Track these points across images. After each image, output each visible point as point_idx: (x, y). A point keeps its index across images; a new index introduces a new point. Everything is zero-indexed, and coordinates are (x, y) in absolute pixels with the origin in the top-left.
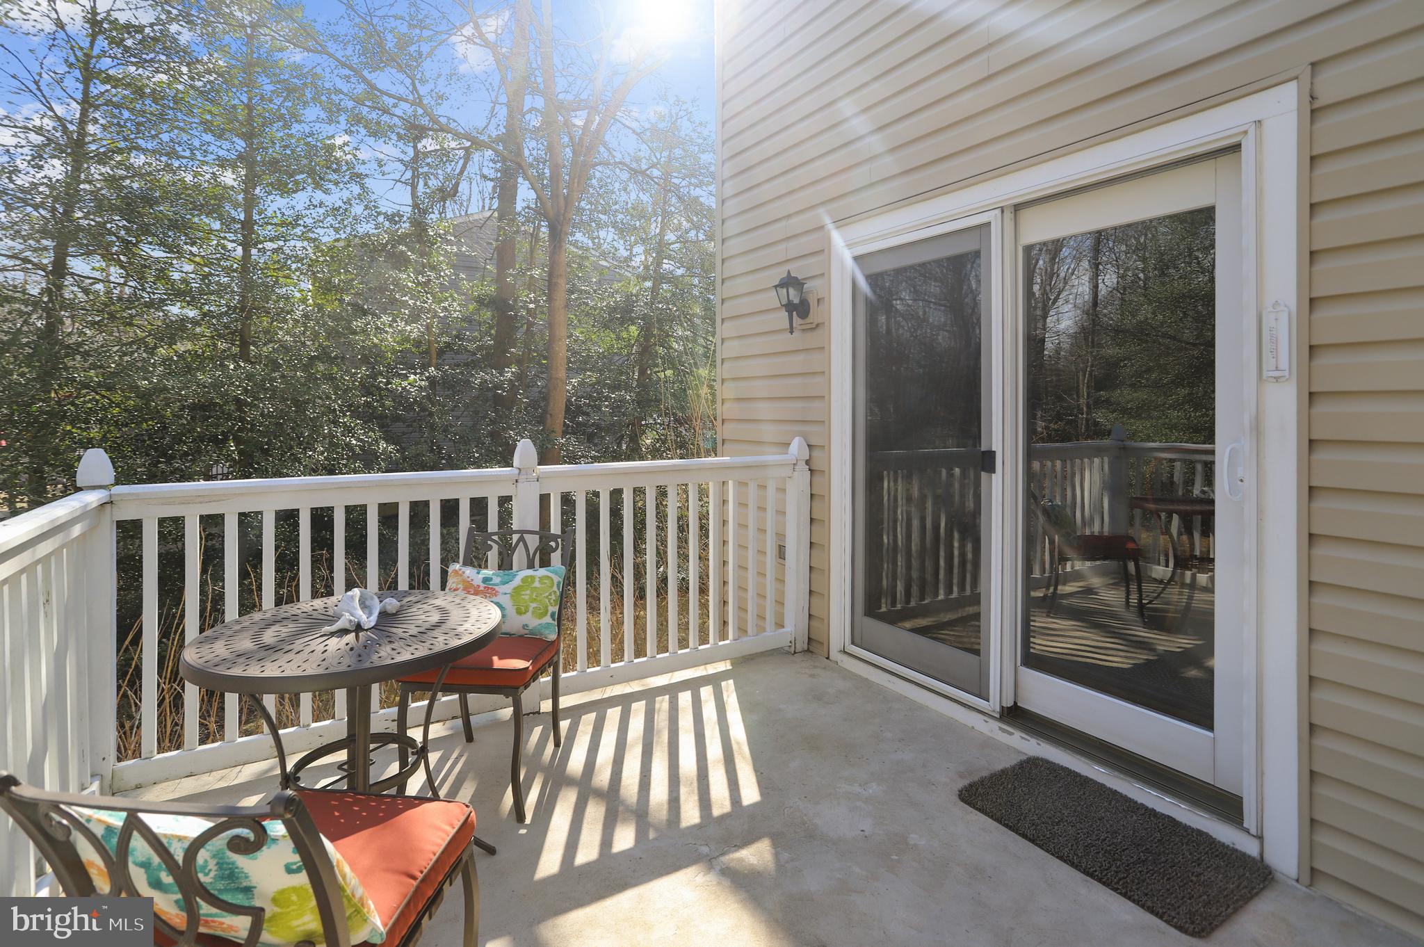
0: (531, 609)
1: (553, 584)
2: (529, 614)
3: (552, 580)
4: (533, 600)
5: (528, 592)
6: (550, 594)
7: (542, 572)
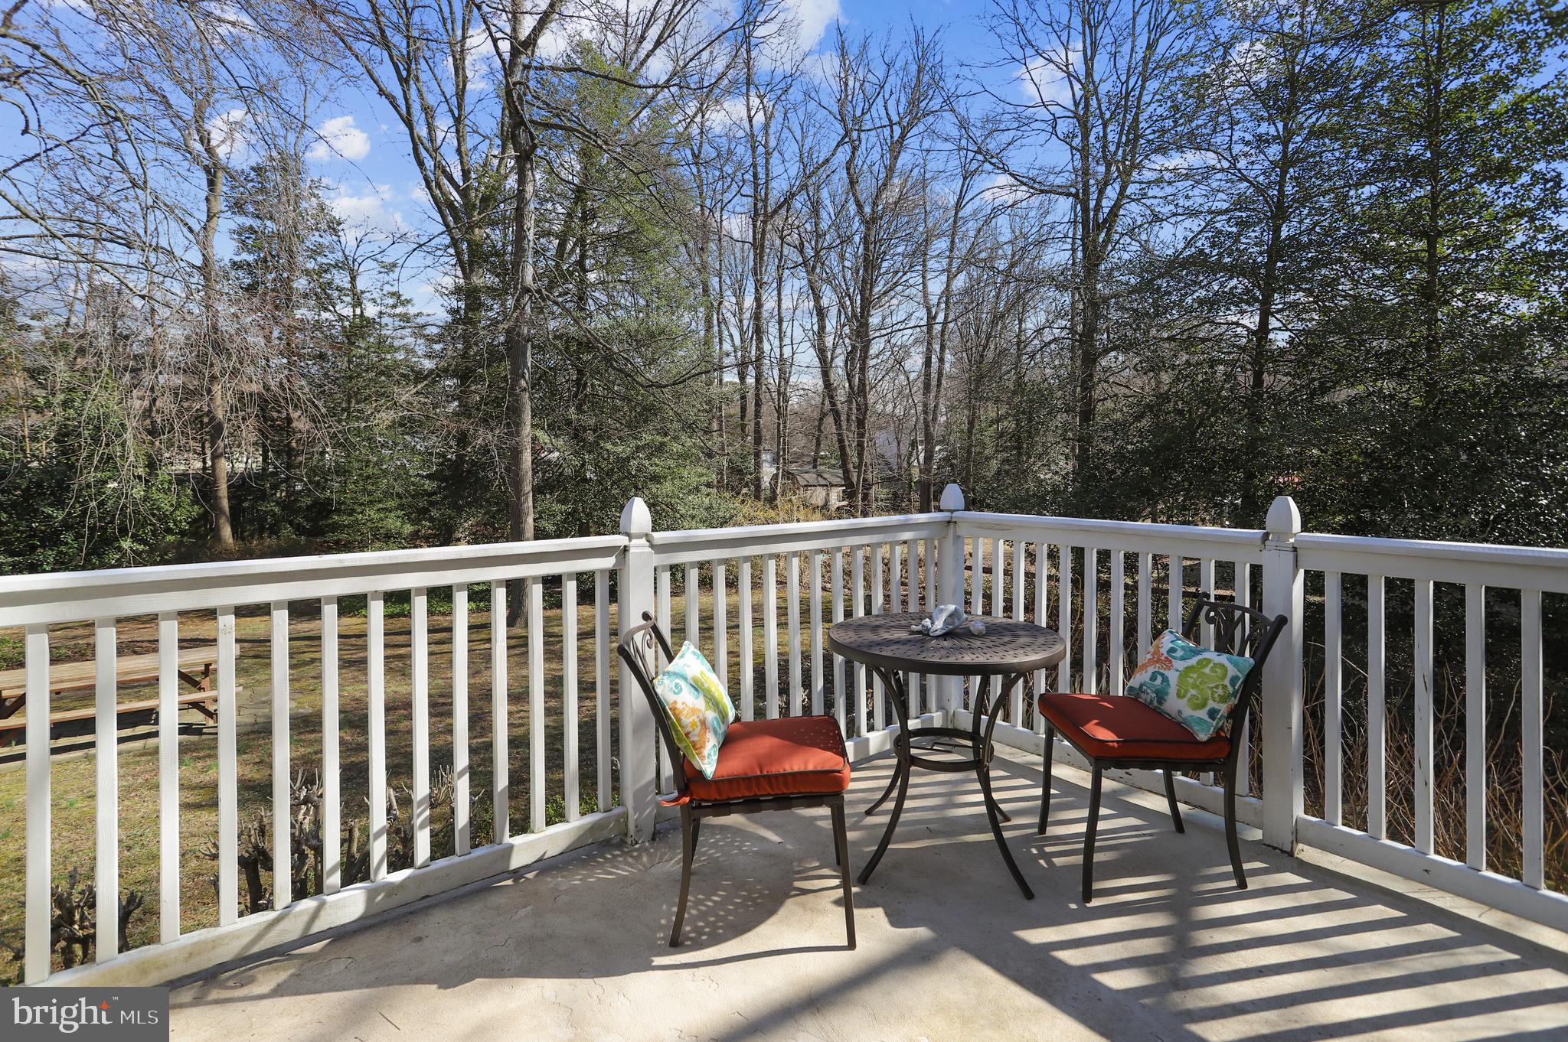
0: (1189, 695)
1: (1225, 676)
2: (1185, 700)
3: (1226, 670)
4: (1195, 687)
5: (1195, 676)
6: (1217, 687)
7: (1223, 659)
